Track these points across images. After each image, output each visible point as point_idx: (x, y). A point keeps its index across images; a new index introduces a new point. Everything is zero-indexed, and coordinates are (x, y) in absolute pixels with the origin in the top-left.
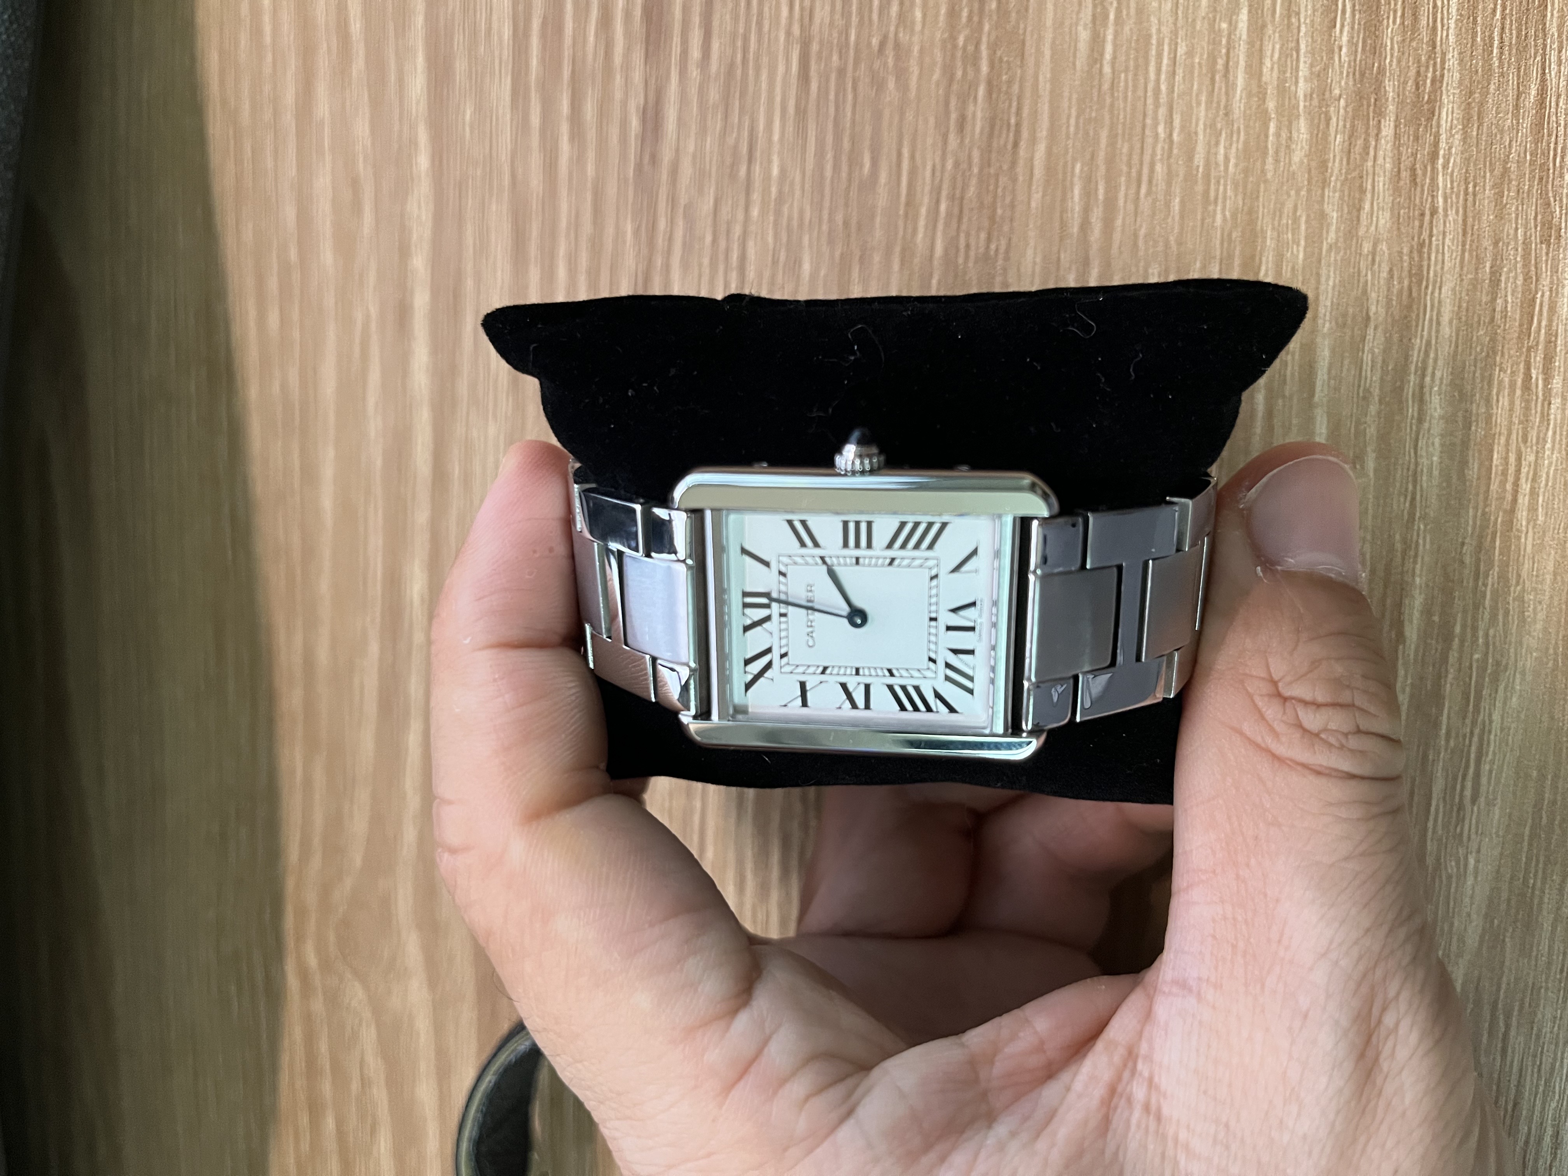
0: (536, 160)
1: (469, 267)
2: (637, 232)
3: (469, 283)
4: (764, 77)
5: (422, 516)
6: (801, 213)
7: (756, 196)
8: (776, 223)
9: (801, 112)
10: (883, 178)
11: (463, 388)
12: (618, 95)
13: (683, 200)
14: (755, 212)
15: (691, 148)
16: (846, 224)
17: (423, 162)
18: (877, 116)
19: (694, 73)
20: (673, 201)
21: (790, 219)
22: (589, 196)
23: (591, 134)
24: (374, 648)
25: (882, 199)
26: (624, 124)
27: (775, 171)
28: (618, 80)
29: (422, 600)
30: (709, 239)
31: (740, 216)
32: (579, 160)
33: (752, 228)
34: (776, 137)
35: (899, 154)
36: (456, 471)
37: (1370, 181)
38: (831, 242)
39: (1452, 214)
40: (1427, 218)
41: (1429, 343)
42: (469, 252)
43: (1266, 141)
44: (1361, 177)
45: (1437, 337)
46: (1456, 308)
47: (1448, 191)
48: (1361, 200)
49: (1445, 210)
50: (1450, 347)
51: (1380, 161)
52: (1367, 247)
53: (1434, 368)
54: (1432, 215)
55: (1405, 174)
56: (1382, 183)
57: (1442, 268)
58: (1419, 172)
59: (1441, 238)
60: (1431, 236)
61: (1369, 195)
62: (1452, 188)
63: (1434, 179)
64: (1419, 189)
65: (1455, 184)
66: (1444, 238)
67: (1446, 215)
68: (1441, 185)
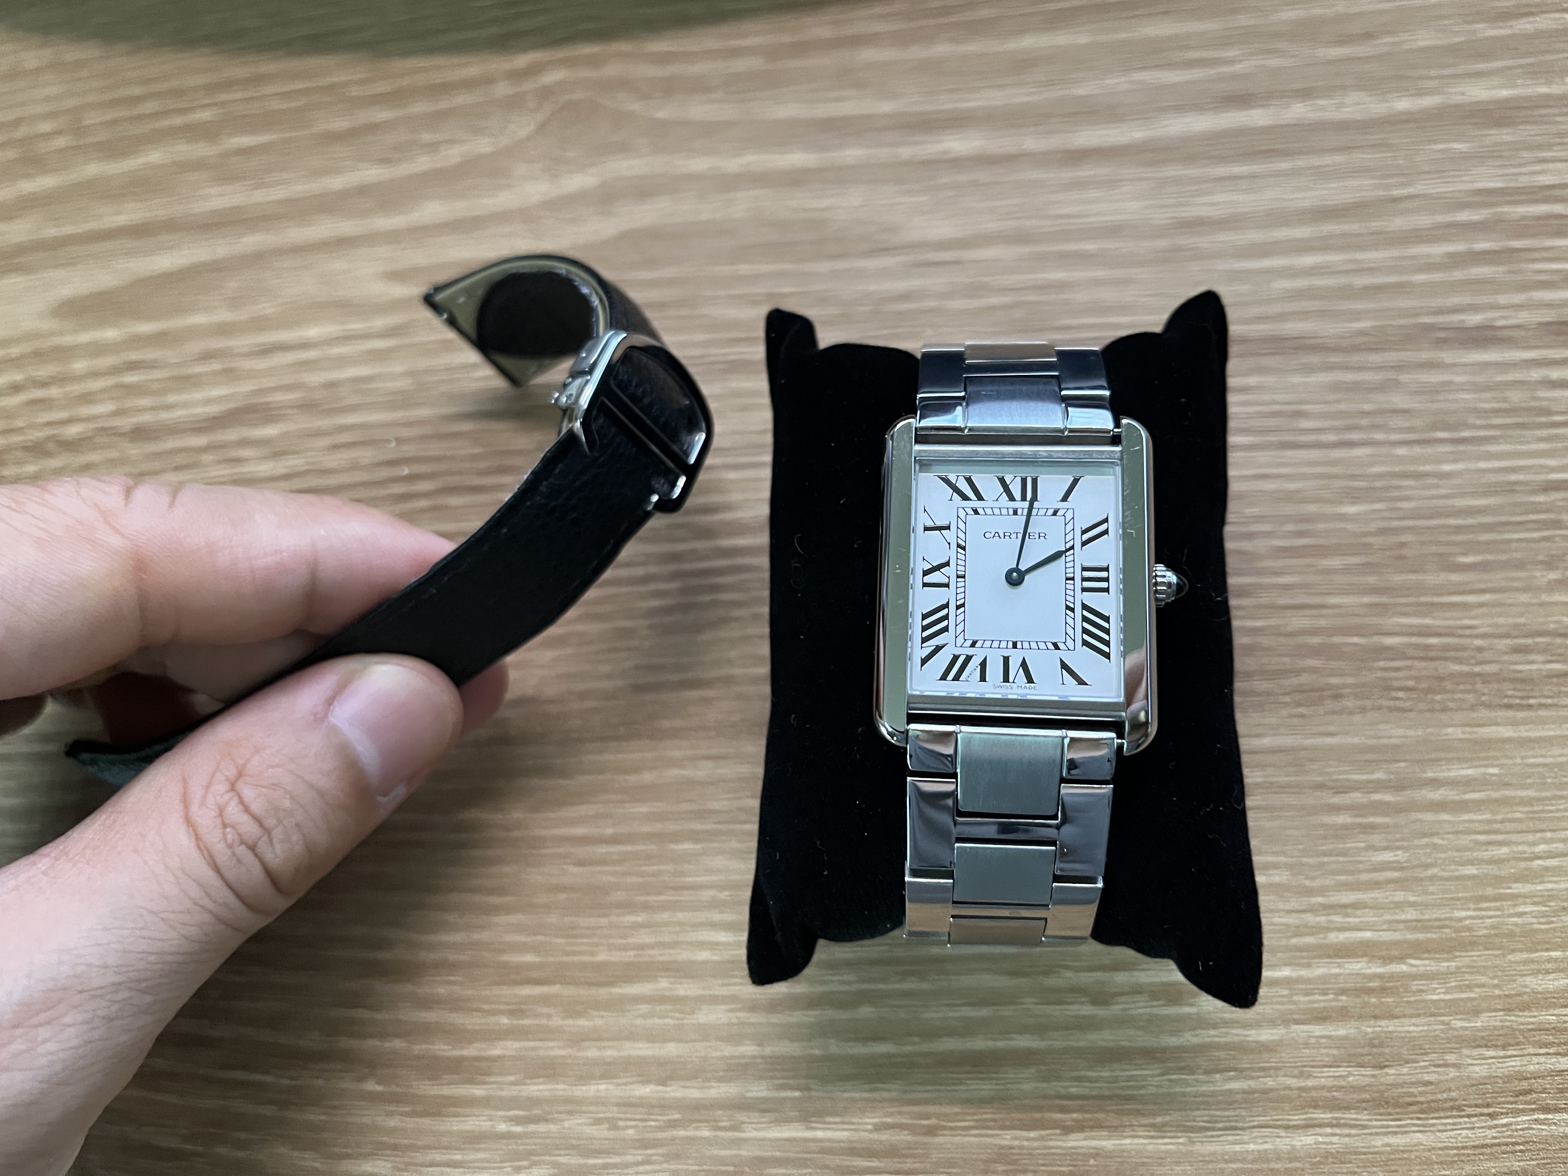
0: (1425, 220)
1: (1301, 162)
2: (1361, 333)
3: (1284, 165)
4: (1543, 446)
5: (1032, 142)
6: (1407, 499)
7: (1417, 450)
8: (1392, 475)
9: (1511, 488)
10: (1455, 577)
11: (1171, 171)
12: (1502, 299)
13: (1404, 378)
14: (1401, 451)
15: (1458, 379)
16: (1403, 545)
17: (1404, 104)
18: (1520, 565)
19: (1536, 374)
20: (1400, 367)
21: (1398, 488)
22: (1393, 279)
23: (1457, 275)
24: (886, 107)
25: (1431, 578)
26: (1475, 308)
27: (1447, 468)
28: (1518, 298)
29: (945, 152)
30: (1367, 407)
31: (1394, 437)
32: (1431, 266)
33: (1384, 450)
34: (1482, 465)
35: (1483, 591)
36: (1086, 172)
37: (1515, 1053)
38: (1382, 532)
39: (1493, 1133)
40: (1486, 1111)
41: (1364, 1127)
42: (1316, 161)
43: (1542, 950)
44: (1517, 1044)
45: (1371, 1134)
46: (1402, 1148)
47: (1514, 1127)
48: (1496, 1046)
49: (1496, 1126)
50: (1363, 1147)
51: (1535, 1059)
52: (1451, 1058)
53: (1340, 1135)
54: (1489, 1115)
55: (1525, 1085)
56: (1514, 1064)
57: (1439, 1131)
58: (1529, 1097)
59: (1468, 1126)
60: (1469, 1116)
61: (1501, 1053)
62: (1517, 1130)
63: (1523, 1111)
64: (1511, 1099)
65: (1521, 1133)
66: (1467, 1129)
67: (1490, 1128)
68: (1519, 1119)
